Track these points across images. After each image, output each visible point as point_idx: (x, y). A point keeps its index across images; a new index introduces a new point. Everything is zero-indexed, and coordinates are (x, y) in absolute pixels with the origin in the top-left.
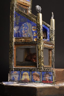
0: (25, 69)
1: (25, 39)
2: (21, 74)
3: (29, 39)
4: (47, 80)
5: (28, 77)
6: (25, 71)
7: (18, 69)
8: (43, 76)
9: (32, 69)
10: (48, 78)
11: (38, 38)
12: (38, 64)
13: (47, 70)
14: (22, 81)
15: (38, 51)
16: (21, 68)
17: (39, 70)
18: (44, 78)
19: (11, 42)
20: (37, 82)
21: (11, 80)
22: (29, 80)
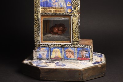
0: (55, 45)
1: (55, 9)
2: (50, 51)
3: (61, 10)
4: (83, 57)
5: (59, 55)
6: (55, 47)
7: (47, 45)
8: (78, 53)
9: (65, 45)
10: (84, 55)
11: (73, 9)
12: (73, 39)
13: (84, 46)
14: (52, 59)
15: (72, 25)
16: (50, 43)
17: (73, 46)
19: (37, 12)
20: (71, 59)
21: (37, 58)
22: (61, 57)
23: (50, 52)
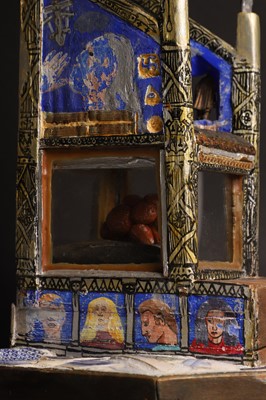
0: (99, 282)
1: (99, 119)
2: (76, 309)
3: (121, 122)
4: (215, 341)
5: (114, 326)
6: (99, 291)
7: (64, 281)
8: (194, 321)
9: (138, 280)
10: (220, 331)
11: (167, 116)
12: (169, 255)
13: (217, 287)
14: (85, 344)
15: (167, 188)
16: (79, 273)
17: (170, 284)
18: (200, 328)
19: (27, 137)
20: (161, 347)
21: (25, 341)
23: (76, 315)
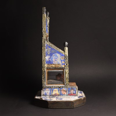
1: (55, 65)
3: (59, 65)
4: (72, 94)
5: (57, 92)
6: (55, 88)
8: (69, 91)
9: (61, 86)
10: (73, 92)
11: (66, 65)
12: (66, 83)
13: (72, 87)
14: (53, 95)
15: (65, 74)
16: (52, 86)
17: (66, 87)
19: (44, 67)
21: (44, 95)
22: (58, 94)
23: (51, 91)
